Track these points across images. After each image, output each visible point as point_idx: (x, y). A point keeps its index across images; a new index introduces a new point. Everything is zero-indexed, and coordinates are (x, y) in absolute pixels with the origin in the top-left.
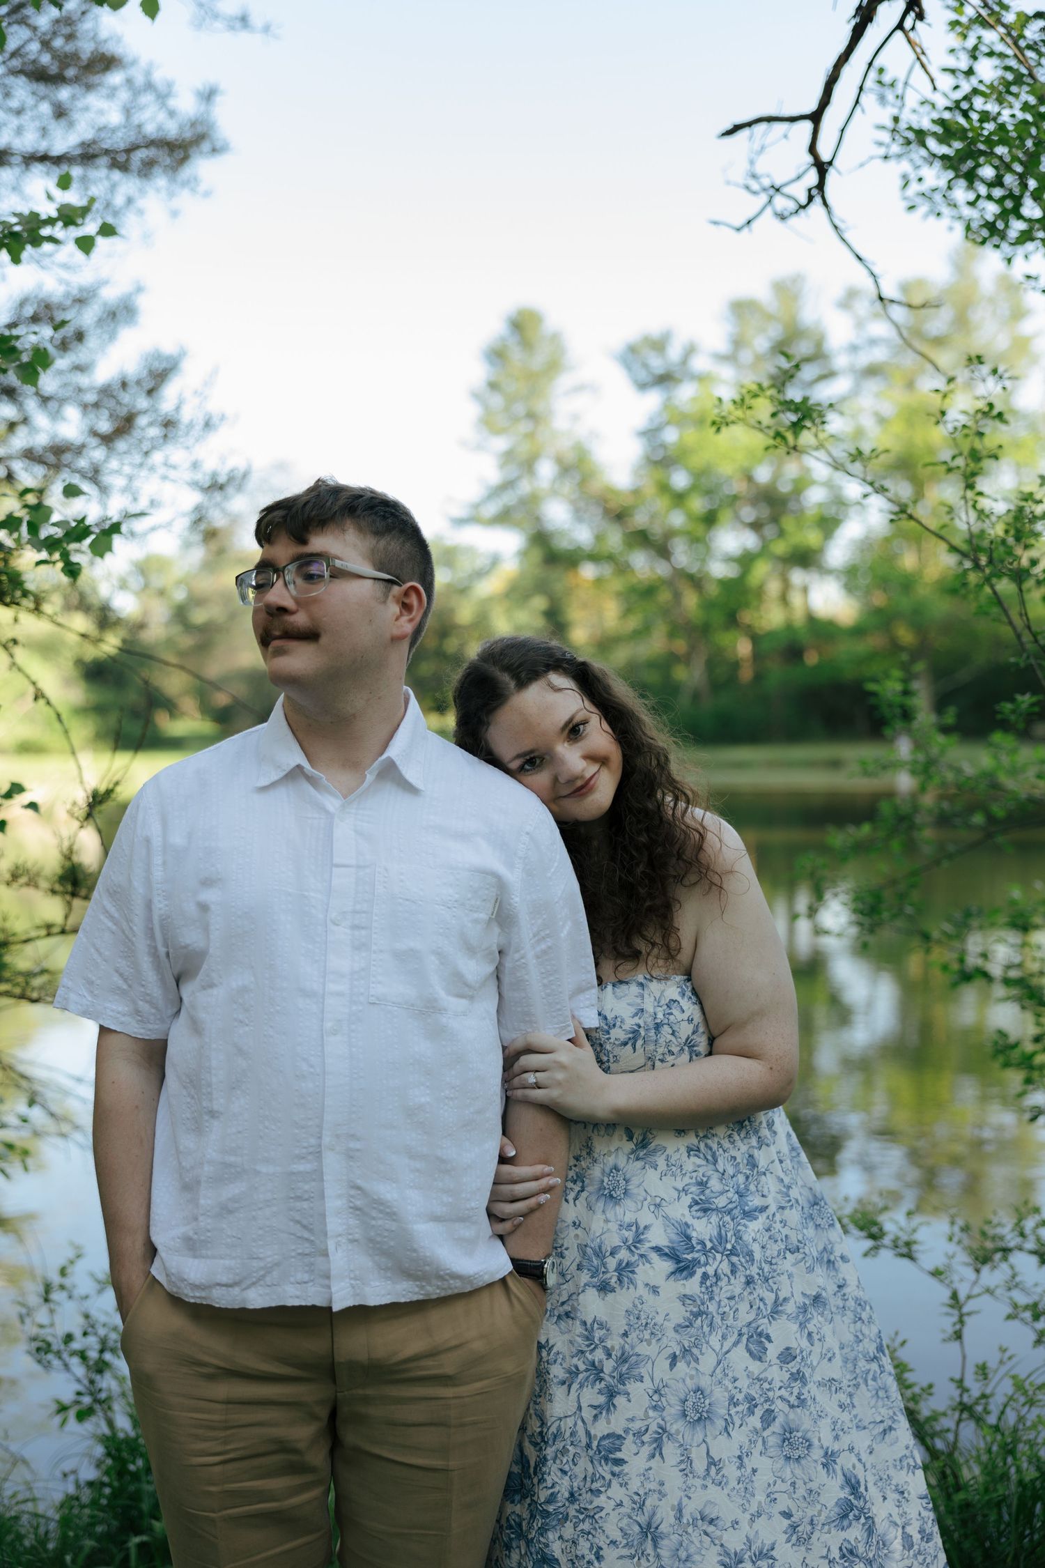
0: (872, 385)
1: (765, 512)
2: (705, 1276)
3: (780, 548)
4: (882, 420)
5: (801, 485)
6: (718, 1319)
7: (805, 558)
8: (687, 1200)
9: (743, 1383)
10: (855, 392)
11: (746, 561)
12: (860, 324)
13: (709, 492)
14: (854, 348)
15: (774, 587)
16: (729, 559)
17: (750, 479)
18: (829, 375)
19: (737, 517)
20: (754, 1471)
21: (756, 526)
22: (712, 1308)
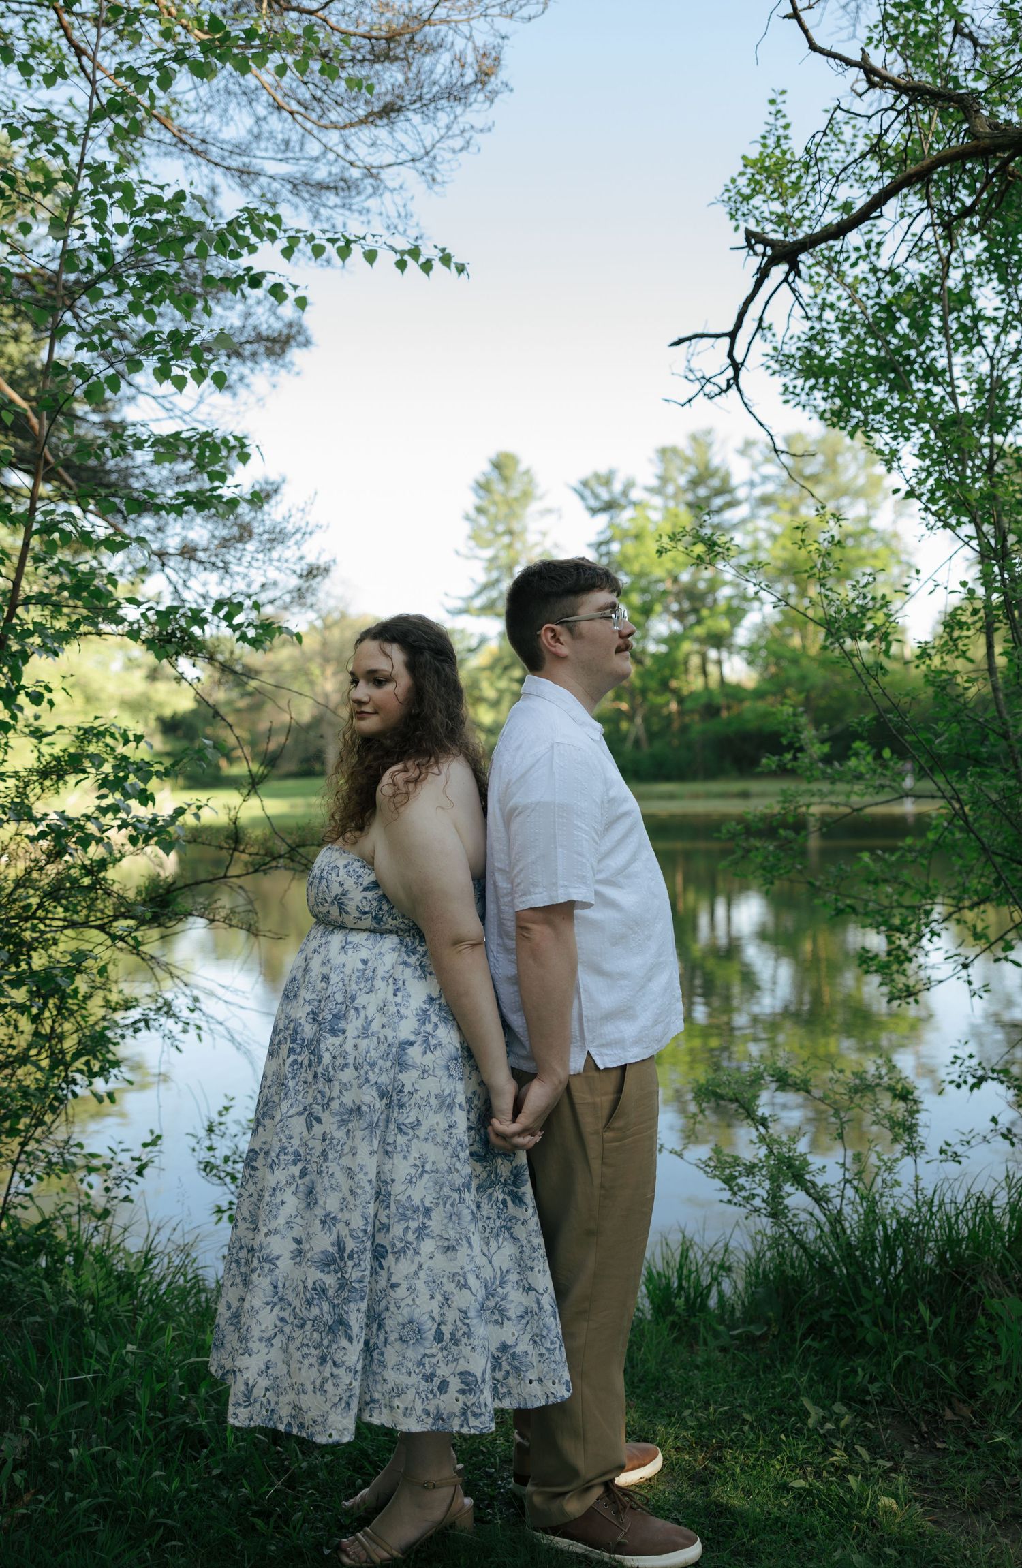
0: (764, 512)
1: (686, 605)
2: (295, 1062)
3: (699, 631)
4: (773, 537)
5: (713, 585)
6: (292, 1093)
7: (719, 640)
8: (308, 1009)
9: (296, 1142)
10: (753, 516)
11: (673, 641)
12: (755, 467)
13: (644, 591)
14: (752, 484)
15: (695, 661)
16: (660, 640)
17: (675, 580)
18: (732, 504)
19: (667, 609)
20: (283, 1203)
21: (680, 616)
22: (291, 1084)
